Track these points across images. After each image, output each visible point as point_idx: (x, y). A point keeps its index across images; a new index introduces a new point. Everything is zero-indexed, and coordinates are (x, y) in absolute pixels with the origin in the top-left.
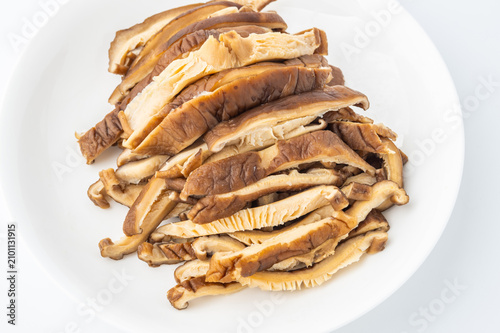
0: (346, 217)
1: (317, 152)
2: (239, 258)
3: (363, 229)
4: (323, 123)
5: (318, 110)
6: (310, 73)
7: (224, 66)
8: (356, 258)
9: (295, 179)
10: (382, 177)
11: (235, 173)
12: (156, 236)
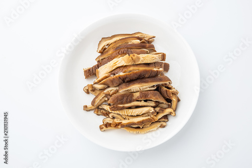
0: (155, 118)
1: (151, 97)
2: (121, 123)
3: (160, 120)
4: (155, 88)
5: (155, 84)
6: (155, 71)
7: (130, 64)
8: (155, 129)
9: (142, 103)
10: (170, 107)
11: (125, 99)
12: (100, 107)
